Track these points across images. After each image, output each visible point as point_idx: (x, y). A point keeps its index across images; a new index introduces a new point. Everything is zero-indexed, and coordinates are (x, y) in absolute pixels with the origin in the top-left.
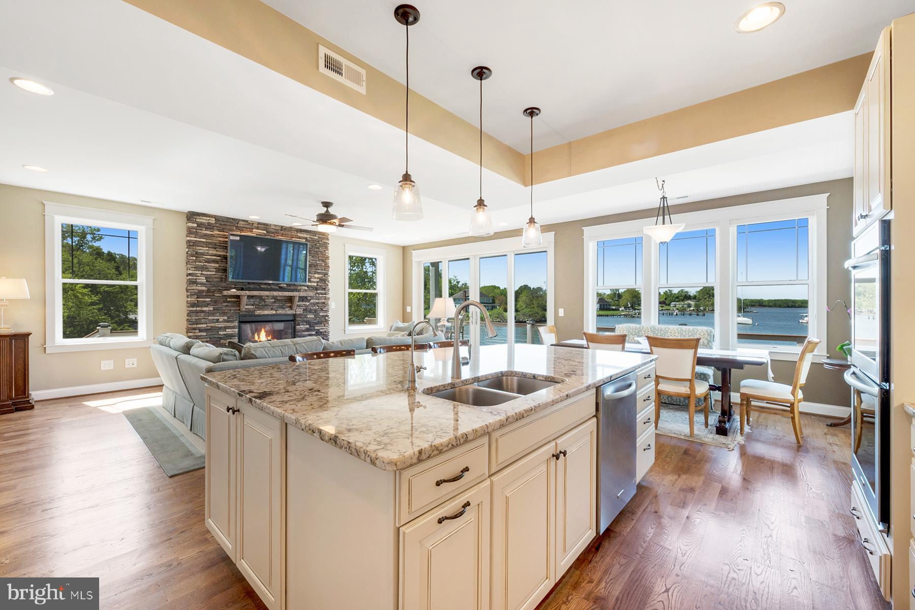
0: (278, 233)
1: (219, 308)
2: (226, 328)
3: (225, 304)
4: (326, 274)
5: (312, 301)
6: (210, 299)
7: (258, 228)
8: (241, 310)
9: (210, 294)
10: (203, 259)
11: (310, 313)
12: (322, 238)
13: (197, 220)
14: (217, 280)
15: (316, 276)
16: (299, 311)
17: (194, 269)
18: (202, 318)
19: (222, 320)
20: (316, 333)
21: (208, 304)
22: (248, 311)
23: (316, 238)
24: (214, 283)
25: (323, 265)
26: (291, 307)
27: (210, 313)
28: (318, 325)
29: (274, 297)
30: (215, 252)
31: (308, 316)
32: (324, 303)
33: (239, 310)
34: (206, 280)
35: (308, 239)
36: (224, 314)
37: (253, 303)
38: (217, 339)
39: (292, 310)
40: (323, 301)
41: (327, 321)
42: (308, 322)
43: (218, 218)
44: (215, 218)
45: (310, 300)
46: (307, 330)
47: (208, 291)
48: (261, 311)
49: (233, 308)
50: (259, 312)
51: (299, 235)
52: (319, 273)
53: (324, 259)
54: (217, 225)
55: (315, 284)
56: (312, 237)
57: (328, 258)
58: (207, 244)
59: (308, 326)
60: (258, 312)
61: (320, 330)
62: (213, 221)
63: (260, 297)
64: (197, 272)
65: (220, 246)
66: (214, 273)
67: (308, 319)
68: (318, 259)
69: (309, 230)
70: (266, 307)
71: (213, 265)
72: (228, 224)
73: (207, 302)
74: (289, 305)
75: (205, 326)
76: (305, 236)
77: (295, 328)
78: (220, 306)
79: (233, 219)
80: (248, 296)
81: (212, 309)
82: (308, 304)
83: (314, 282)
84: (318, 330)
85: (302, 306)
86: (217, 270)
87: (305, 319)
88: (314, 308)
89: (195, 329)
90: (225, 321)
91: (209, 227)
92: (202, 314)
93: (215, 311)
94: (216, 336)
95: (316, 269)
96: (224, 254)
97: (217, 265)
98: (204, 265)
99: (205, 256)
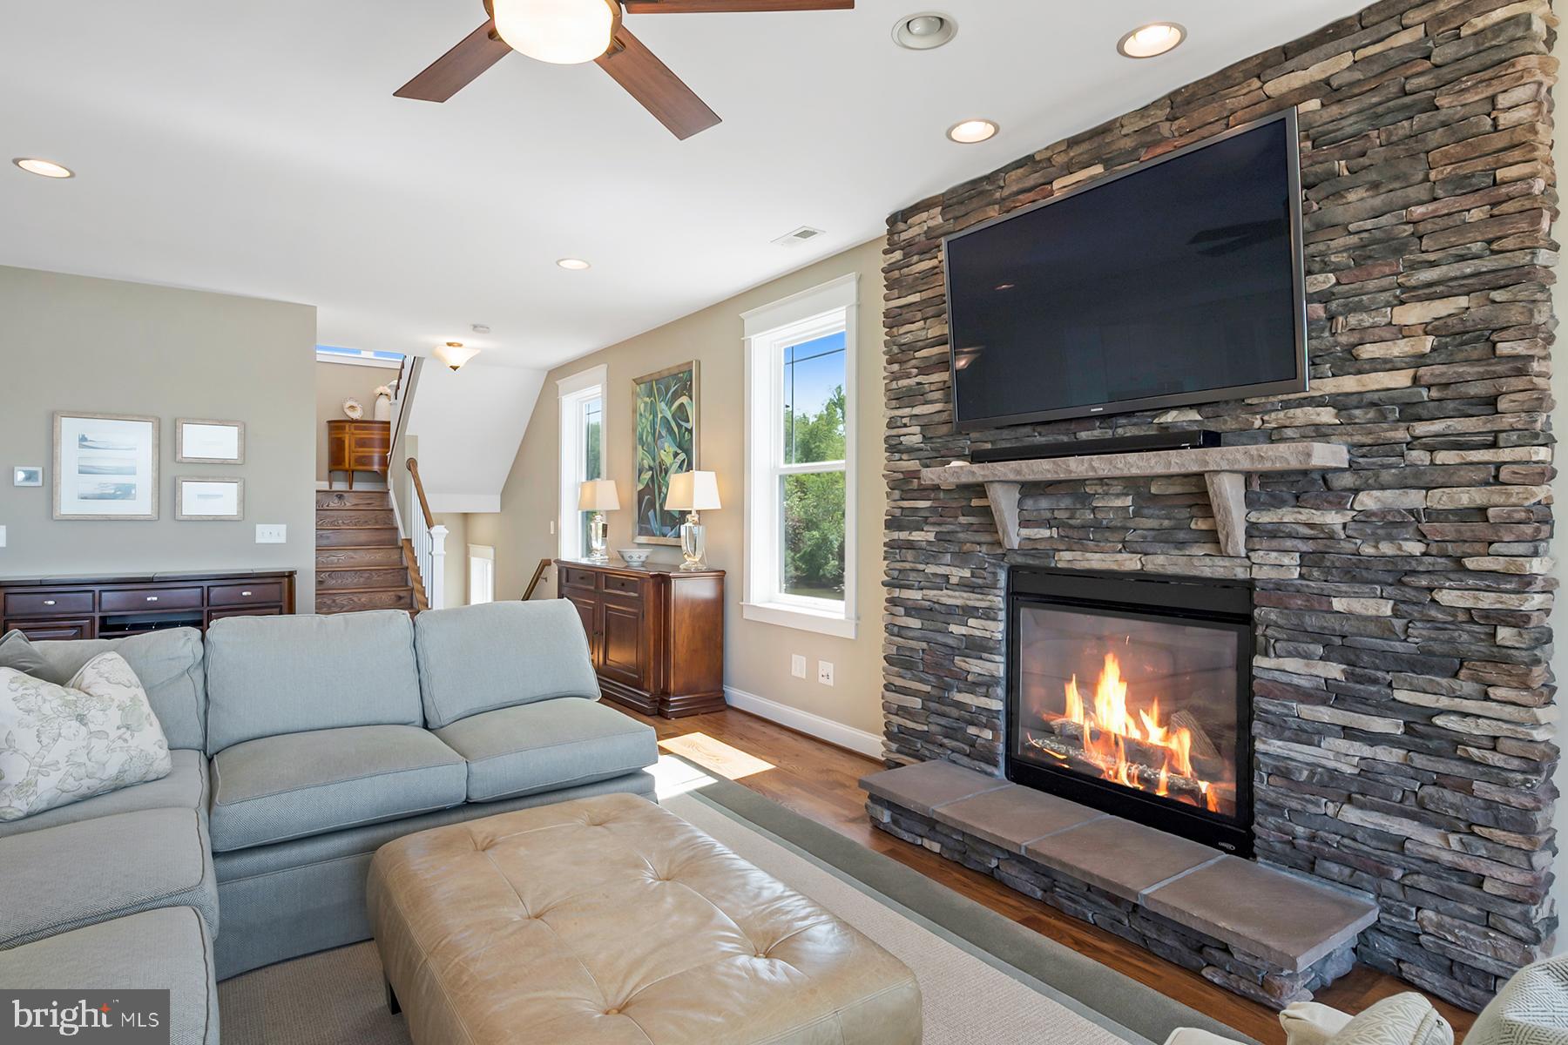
1: (948, 533)
2: (969, 612)
3: (962, 520)
7: (1069, 169)
8: (1005, 545)
11: (1354, 580)
13: (902, 236)
14: (945, 429)
15: (1413, 314)
16: (1275, 566)
17: (895, 404)
18: (906, 566)
19: (954, 580)
21: (924, 521)
22: (1030, 548)
24: (938, 442)
26: (1216, 541)
27: (931, 555)
28: (1422, 679)
29: (1135, 485)
31: (1338, 603)
33: (1000, 543)
34: (919, 438)
36: (962, 558)
37: (1048, 515)
38: (944, 650)
39: (1223, 553)
42: (1337, 645)
43: (951, 200)
46: (1332, 694)
48: (1078, 555)
49: (987, 537)
50: (1067, 555)
52: (1428, 292)
54: (947, 226)
55: (1401, 379)
59: (1335, 671)
60: (1066, 559)
61: (1438, 721)
62: (937, 218)
63: (1074, 488)
64: (902, 412)
66: (938, 407)
67: (1331, 622)
68: (1420, 192)
70: (1096, 537)
71: (936, 377)
72: (974, 205)
73: (921, 514)
75: (917, 595)
78: (950, 528)
81: (931, 537)
82: (1333, 519)
83: (1387, 365)
84: (1430, 714)
85: (1290, 536)
87: (1312, 622)
89: (893, 603)
90: (965, 585)
91: (928, 243)
92: (910, 555)
93: (939, 547)
94: (938, 638)
95: (1413, 267)
98: (918, 384)
99: (918, 354)
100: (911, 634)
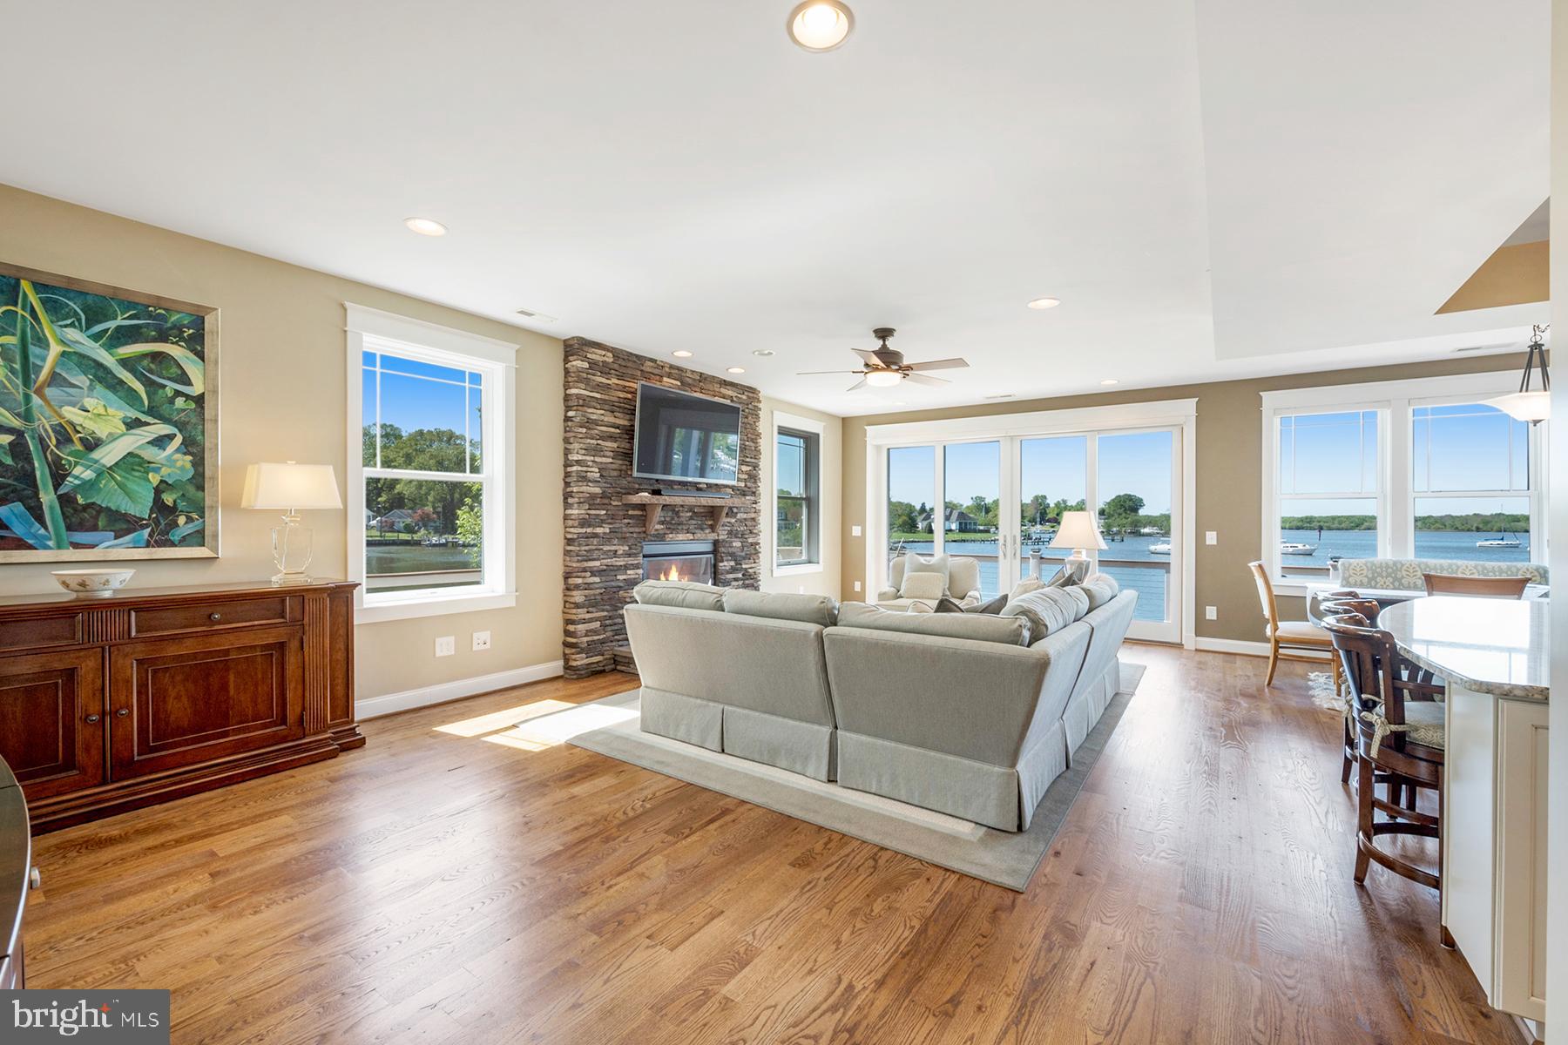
0: (695, 386)
1: (618, 528)
2: (626, 567)
3: (626, 521)
4: (755, 467)
5: (739, 516)
6: (604, 512)
7: (669, 376)
8: (648, 532)
9: (606, 501)
10: (596, 432)
11: (736, 537)
12: (753, 397)
13: (589, 355)
14: (615, 473)
15: (744, 468)
16: (722, 535)
17: (583, 452)
18: (594, 547)
19: (620, 552)
20: (743, 575)
21: (603, 521)
22: (657, 534)
23: (744, 397)
24: (610, 480)
25: (753, 448)
26: (713, 528)
27: (606, 539)
28: (746, 561)
29: (691, 509)
30: (612, 420)
31: (734, 544)
32: (753, 519)
33: (645, 532)
34: (598, 475)
35: (735, 399)
36: (624, 539)
37: (663, 519)
38: (615, 590)
39: (713, 532)
40: (753, 515)
41: (757, 553)
42: (733, 556)
43: (616, 353)
44: (611, 352)
45: (737, 513)
46: (733, 570)
47: (604, 495)
48: (674, 535)
49: (637, 530)
50: (671, 536)
51: (723, 391)
52: (748, 464)
53: (754, 437)
54: (616, 366)
55: (742, 484)
56: (739, 396)
57: (759, 435)
58: (602, 403)
59: (733, 563)
60: (669, 537)
61: (749, 571)
62: (609, 358)
63: (673, 508)
64: (588, 458)
65: (619, 407)
66: (611, 460)
67: (733, 550)
68: (746, 438)
69: (736, 382)
70: (680, 527)
71: (609, 444)
72: (629, 364)
73: (602, 518)
74: (710, 523)
75: (597, 563)
76: (730, 393)
77: (715, 566)
78: (617, 525)
79: (637, 356)
80: (664, 506)
81: (608, 530)
82: (733, 521)
83: (741, 480)
84: (746, 570)
85: (726, 526)
86: (616, 454)
87: (730, 550)
88: (742, 529)
89: (585, 570)
90: (625, 554)
91: (605, 369)
92: (595, 541)
93: (612, 535)
94: (613, 584)
95: (744, 457)
96: (626, 423)
97: (615, 445)
98: (597, 444)
99: (599, 428)
100: (597, 586)
